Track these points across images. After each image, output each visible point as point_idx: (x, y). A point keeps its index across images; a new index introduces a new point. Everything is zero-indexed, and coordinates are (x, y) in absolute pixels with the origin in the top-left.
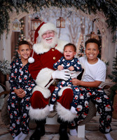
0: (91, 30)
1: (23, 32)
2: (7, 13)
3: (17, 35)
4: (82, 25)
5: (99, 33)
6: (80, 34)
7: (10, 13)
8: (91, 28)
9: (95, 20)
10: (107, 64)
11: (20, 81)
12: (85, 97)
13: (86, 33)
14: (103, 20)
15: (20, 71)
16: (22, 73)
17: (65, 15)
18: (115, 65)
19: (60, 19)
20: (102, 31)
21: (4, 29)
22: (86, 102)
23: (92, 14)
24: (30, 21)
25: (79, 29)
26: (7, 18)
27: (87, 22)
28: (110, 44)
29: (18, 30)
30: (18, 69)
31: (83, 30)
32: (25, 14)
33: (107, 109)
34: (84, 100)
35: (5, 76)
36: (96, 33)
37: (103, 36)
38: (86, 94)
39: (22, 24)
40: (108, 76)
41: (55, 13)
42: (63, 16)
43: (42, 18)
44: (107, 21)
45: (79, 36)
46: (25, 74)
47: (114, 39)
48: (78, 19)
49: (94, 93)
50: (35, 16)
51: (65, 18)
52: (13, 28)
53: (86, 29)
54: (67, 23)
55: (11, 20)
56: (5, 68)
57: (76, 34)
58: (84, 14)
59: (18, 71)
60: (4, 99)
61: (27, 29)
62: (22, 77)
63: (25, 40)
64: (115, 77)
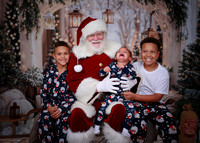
0: (148, 26)
1: (57, 30)
2: (36, 5)
3: (49, 34)
4: (136, 19)
5: (159, 29)
6: (133, 31)
7: (40, 5)
8: (148, 23)
9: (153, 12)
10: (170, 71)
11: (55, 95)
12: (141, 115)
13: (142, 29)
14: (165, 12)
15: (55, 81)
16: (58, 84)
17: (114, 7)
18: (182, 72)
19: (107, 12)
20: (163, 26)
21: (32, 26)
22: (143, 122)
23: (149, 4)
24: (66, 16)
25: (133, 24)
26: (37, 11)
27: (142, 15)
28: (174, 43)
29: (51, 27)
30: (53, 79)
31: (137, 26)
32: (60, 6)
33: (171, 131)
34: (141, 119)
35: (35, 88)
36: (155, 28)
37: (164, 34)
38: (142, 112)
39: (56, 19)
40: (172, 87)
41: (100, 4)
42: (110, 7)
43: (83, 11)
44: (169, 14)
45: (132, 34)
46: (61, 85)
47: (179, 37)
48: (131, 12)
49: (153, 110)
50: (75, 8)
51: (114, 10)
52: (45, 24)
53: (141, 25)
54: (117, 16)
55: (41, 14)
56: (35, 78)
57: (128, 32)
58: (139, 4)
59: (53, 82)
60: (33, 120)
61: (63, 26)
62: (58, 89)
63: (61, 40)
64: (181, 88)
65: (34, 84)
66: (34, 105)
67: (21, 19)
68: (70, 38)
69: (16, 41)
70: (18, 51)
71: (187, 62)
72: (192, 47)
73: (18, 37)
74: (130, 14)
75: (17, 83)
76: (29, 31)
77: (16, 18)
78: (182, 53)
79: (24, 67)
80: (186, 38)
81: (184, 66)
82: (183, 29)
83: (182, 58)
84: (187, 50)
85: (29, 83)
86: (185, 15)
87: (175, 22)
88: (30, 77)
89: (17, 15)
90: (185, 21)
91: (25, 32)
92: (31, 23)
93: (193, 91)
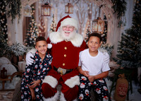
0: (97, 16)
1: (33, 17)
3: (28, 20)
4: (89, 10)
5: (105, 18)
6: (87, 19)
8: (98, 14)
9: (102, 6)
13: (93, 18)
14: (110, 6)
16: (41, 67)
18: (120, 49)
19: (69, 5)
20: (108, 16)
21: (16, 14)
24: (40, 7)
26: (19, 4)
27: (94, 8)
28: (116, 29)
29: (29, 15)
31: (90, 16)
33: (104, 100)
36: (102, 18)
37: (109, 21)
39: (33, 9)
42: (71, 2)
44: (113, 7)
45: (86, 21)
47: (120, 24)
48: (85, 5)
49: (95, 83)
50: (45, 2)
51: (73, 4)
52: (25, 13)
53: (93, 15)
54: (76, 8)
55: (22, 6)
56: (18, 50)
57: (83, 20)
61: (37, 14)
64: (119, 60)
65: (17, 54)
66: (17, 68)
67: (8, 9)
68: (42, 23)
69: (5, 24)
70: (6, 31)
71: (124, 42)
72: (128, 32)
73: (6, 21)
74: (85, 7)
75: (6, 54)
76: (14, 17)
77: (5, 8)
78: (121, 36)
79: (10, 43)
80: (125, 25)
81: (122, 44)
82: (123, 19)
83: (121, 39)
84: (125, 34)
85: (13, 54)
86: (124, 8)
87: (117, 13)
88: (14, 49)
89: (5, 6)
90: (124, 13)
91: (11, 18)
92: (15, 12)
93: (128, 63)
